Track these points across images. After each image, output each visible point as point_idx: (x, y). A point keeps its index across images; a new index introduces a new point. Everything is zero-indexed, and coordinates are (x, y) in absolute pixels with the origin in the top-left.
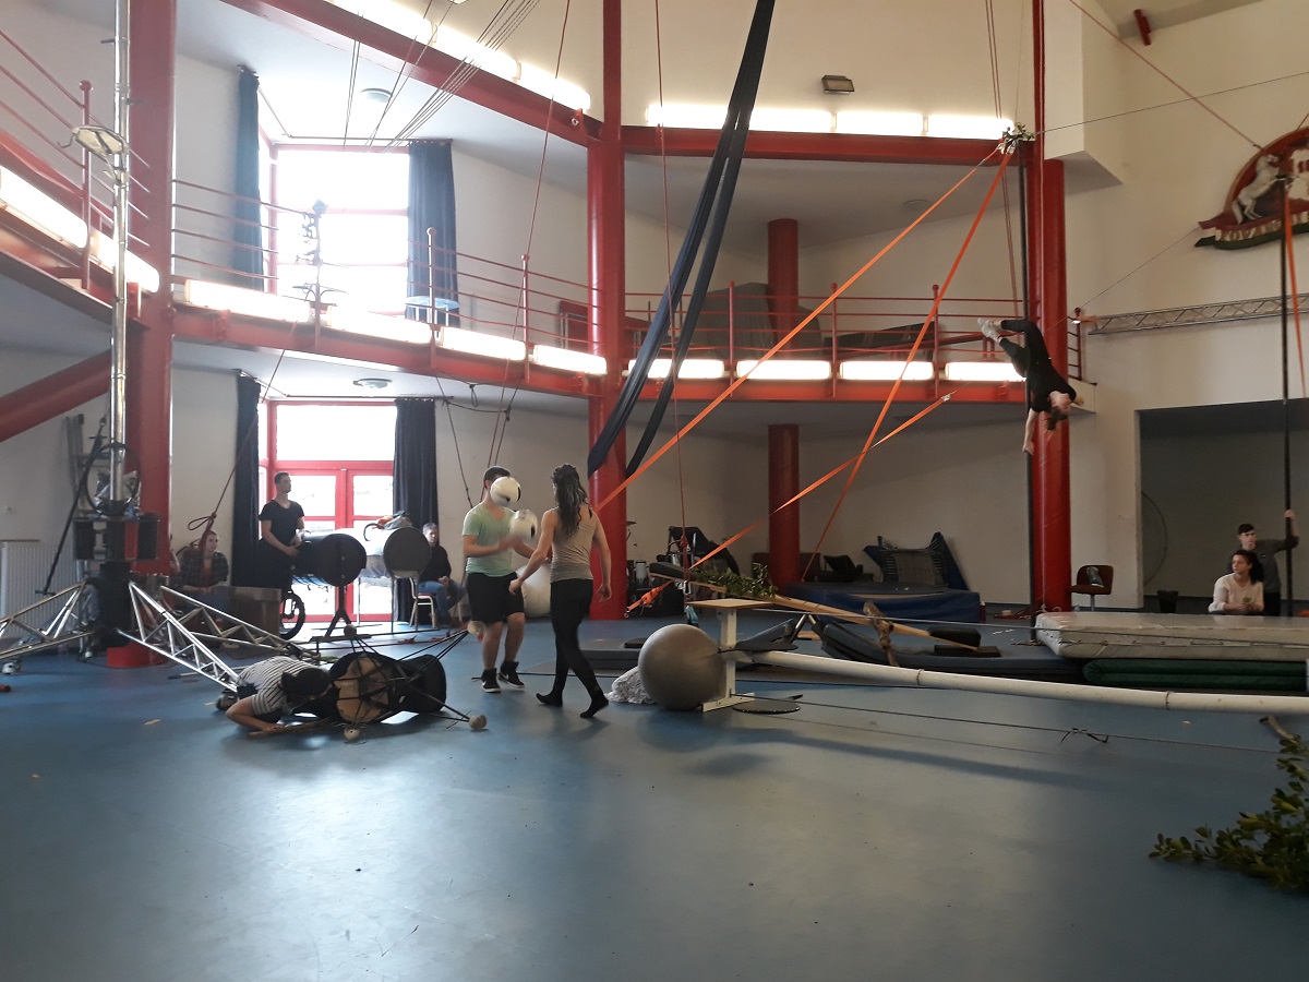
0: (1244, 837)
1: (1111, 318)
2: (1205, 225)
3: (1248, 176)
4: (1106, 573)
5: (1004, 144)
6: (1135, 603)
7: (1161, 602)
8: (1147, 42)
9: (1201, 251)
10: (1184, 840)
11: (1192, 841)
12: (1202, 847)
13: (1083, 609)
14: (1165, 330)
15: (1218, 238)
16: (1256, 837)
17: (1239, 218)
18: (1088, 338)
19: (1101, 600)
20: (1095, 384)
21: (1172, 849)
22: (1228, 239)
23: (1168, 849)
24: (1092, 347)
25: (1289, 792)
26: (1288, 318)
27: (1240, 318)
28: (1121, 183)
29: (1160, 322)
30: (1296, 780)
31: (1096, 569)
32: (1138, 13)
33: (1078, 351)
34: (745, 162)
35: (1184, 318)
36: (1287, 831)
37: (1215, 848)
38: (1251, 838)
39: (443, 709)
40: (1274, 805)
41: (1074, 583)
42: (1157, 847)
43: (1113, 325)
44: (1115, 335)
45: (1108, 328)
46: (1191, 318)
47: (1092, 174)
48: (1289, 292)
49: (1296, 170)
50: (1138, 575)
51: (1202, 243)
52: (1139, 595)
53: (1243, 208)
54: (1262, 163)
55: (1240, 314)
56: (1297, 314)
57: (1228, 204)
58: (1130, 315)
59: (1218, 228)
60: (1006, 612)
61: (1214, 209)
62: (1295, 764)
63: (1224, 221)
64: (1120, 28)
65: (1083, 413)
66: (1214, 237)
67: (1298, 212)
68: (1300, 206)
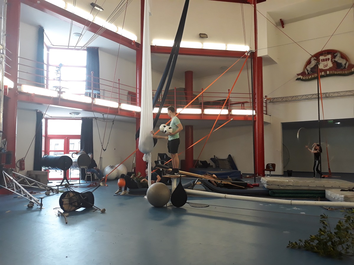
0: (311, 242)
1: (275, 98)
2: (298, 75)
3: (309, 62)
4: (274, 166)
5: (247, 53)
6: (281, 173)
7: (288, 173)
8: (283, 27)
9: (298, 81)
10: (296, 243)
11: (298, 243)
12: (300, 244)
13: (268, 175)
14: (288, 102)
15: (302, 78)
16: (314, 241)
17: (307, 73)
18: (269, 104)
19: (272, 173)
20: (270, 116)
21: (293, 245)
22: (304, 78)
23: (292, 245)
24: (270, 106)
25: (323, 229)
26: (319, 99)
27: (307, 99)
28: (277, 63)
29: (287, 100)
30: (325, 226)
31: (271, 164)
32: (281, 20)
33: (266, 107)
34: (179, 56)
35: (293, 99)
36: (323, 240)
37: (304, 245)
38: (313, 242)
39: (93, 207)
40: (319, 233)
41: (265, 168)
42: (289, 245)
43: (275, 100)
44: (275, 103)
45: (273, 101)
46: (295, 99)
47: (269, 61)
48: (320, 92)
49: (321, 61)
50: (282, 166)
51: (298, 79)
52: (282, 171)
53: (308, 70)
54: (312, 59)
55: (308, 98)
56: (322, 98)
57: (304, 69)
58: (280, 98)
59: (302, 76)
60: (248, 176)
61: (300, 71)
62: (324, 221)
63: (303, 74)
64: (276, 23)
65: (267, 123)
66: (301, 78)
67: (321, 72)
68: (322, 70)
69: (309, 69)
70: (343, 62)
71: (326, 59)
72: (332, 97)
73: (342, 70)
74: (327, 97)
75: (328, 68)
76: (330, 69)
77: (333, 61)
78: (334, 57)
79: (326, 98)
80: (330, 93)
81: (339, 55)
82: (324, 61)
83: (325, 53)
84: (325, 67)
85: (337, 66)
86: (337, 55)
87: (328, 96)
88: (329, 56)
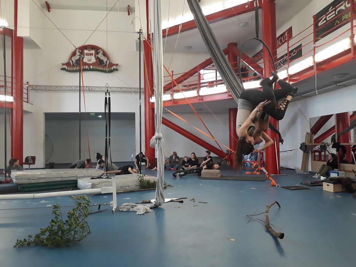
0: (42, 235)
1: (37, 86)
2: (63, 64)
4: (33, 158)
6: (43, 166)
7: (50, 166)
8: (49, 11)
11: (27, 239)
12: (30, 240)
13: (26, 169)
14: (52, 91)
16: (46, 234)
18: (30, 91)
19: (32, 166)
20: (32, 104)
23: (20, 243)
24: (32, 94)
25: (55, 220)
26: (81, 92)
27: (71, 90)
28: (41, 48)
29: (51, 89)
30: (57, 216)
31: (31, 157)
32: (46, 2)
33: (27, 94)
35: (57, 88)
36: (54, 231)
37: (33, 240)
38: (44, 235)
40: (51, 224)
41: (24, 161)
42: (16, 244)
43: (38, 88)
44: (38, 91)
45: (36, 88)
46: (59, 89)
49: (85, 55)
50: (44, 158)
51: (62, 69)
52: (44, 164)
53: (73, 62)
54: (77, 52)
56: (84, 91)
57: (69, 60)
58: (43, 86)
59: (66, 66)
61: (66, 61)
62: (56, 212)
63: (68, 64)
64: (41, 5)
65: (27, 112)
66: (65, 68)
67: (86, 66)
68: (86, 64)
69: (74, 61)
70: (105, 59)
71: (90, 54)
72: (95, 91)
73: (104, 66)
74: (89, 91)
75: (91, 62)
76: (93, 64)
77: (96, 57)
78: (97, 53)
80: (92, 87)
81: (101, 52)
82: (88, 55)
83: (89, 48)
84: (89, 61)
85: (100, 62)
86: (99, 52)
87: (91, 90)
88: (93, 52)
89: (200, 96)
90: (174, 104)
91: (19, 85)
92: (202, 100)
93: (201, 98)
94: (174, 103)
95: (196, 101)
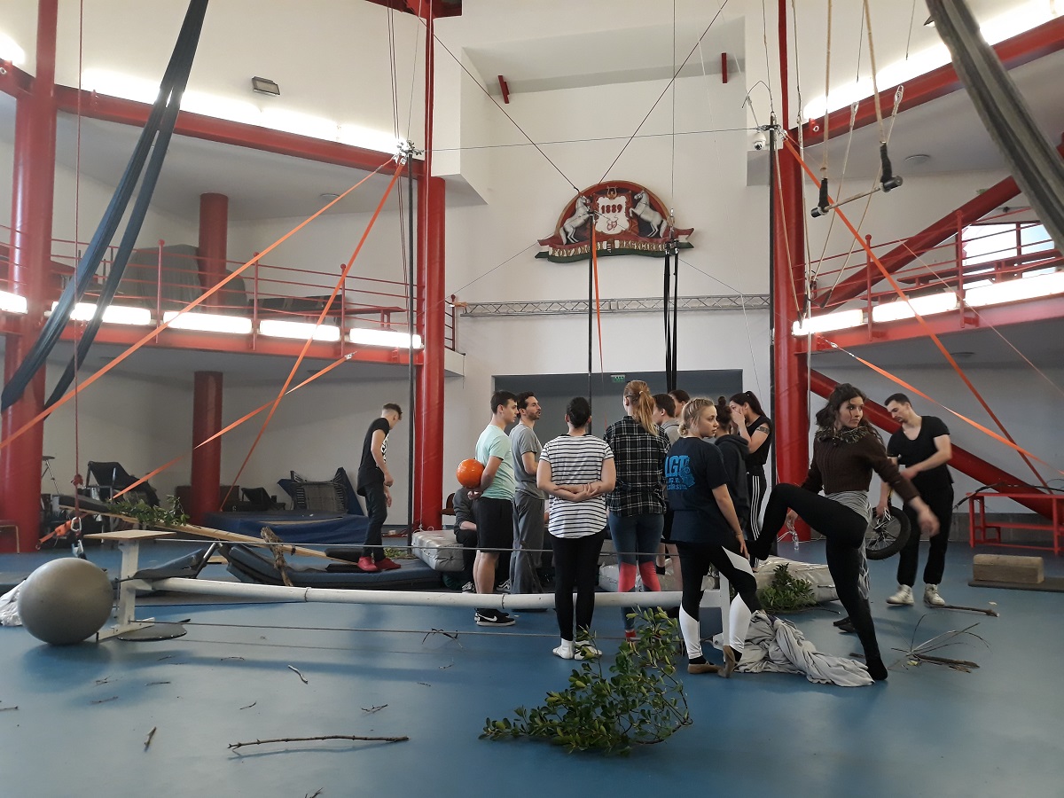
0: (550, 713)
1: (477, 305)
2: (542, 243)
3: (570, 211)
5: (398, 156)
8: (507, 101)
9: (540, 262)
10: (506, 721)
11: (512, 722)
12: (519, 724)
14: (514, 318)
15: (550, 253)
16: (557, 711)
17: (565, 241)
18: (460, 319)
20: (465, 354)
21: (496, 730)
22: (557, 255)
23: (494, 730)
24: (464, 326)
26: (593, 315)
27: (563, 313)
28: (486, 204)
29: (511, 311)
32: (501, 78)
35: (527, 310)
37: (528, 724)
38: (555, 713)
40: (571, 683)
41: (444, 507)
42: (486, 729)
43: (479, 310)
44: (479, 318)
45: (473, 312)
46: (531, 310)
47: (469, 195)
48: (594, 297)
49: (600, 210)
51: (540, 256)
53: (567, 234)
54: (579, 203)
55: (563, 310)
56: (598, 312)
57: (558, 230)
58: (491, 304)
59: (551, 246)
60: (393, 532)
61: (548, 232)
63: (554, 241)
65: (455, 376)
66: (548, 253)
67: (601, 241)
68: (602, 237)
69: (570, 230)
70: (653, 218)
71: (614, 206)
72: (624, 312)
73: (651, 239)
74: (611, 311)
75: (617, 231)
76: (622, 236)
77: (631, 215)
78: (633, 203)
79: (610, 315)
80: (619, 300)
81: (645, 199)
82: (608, 212)
83: (611, 190)
84: (610, 227)
85: (640, 227)
86: (639, 199)
87: (616, 308)
88: (622, 200)
89: (968, 310)
90: (875, 340)
91: (435, 305)
92: (976, 321)
93: (972, 315)
94: (875, 335)
95: (955, 325)
